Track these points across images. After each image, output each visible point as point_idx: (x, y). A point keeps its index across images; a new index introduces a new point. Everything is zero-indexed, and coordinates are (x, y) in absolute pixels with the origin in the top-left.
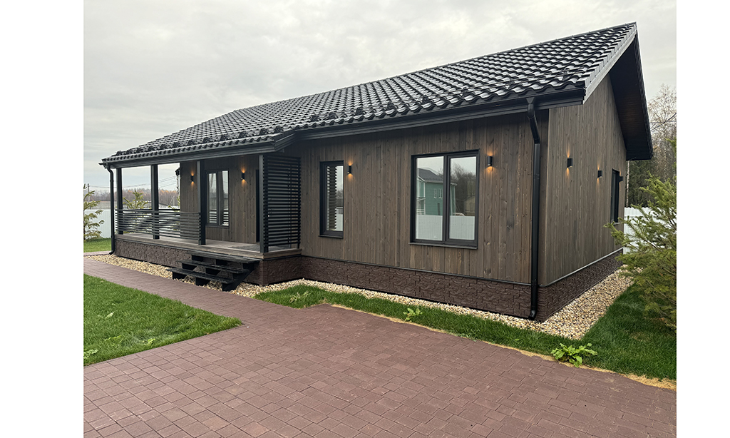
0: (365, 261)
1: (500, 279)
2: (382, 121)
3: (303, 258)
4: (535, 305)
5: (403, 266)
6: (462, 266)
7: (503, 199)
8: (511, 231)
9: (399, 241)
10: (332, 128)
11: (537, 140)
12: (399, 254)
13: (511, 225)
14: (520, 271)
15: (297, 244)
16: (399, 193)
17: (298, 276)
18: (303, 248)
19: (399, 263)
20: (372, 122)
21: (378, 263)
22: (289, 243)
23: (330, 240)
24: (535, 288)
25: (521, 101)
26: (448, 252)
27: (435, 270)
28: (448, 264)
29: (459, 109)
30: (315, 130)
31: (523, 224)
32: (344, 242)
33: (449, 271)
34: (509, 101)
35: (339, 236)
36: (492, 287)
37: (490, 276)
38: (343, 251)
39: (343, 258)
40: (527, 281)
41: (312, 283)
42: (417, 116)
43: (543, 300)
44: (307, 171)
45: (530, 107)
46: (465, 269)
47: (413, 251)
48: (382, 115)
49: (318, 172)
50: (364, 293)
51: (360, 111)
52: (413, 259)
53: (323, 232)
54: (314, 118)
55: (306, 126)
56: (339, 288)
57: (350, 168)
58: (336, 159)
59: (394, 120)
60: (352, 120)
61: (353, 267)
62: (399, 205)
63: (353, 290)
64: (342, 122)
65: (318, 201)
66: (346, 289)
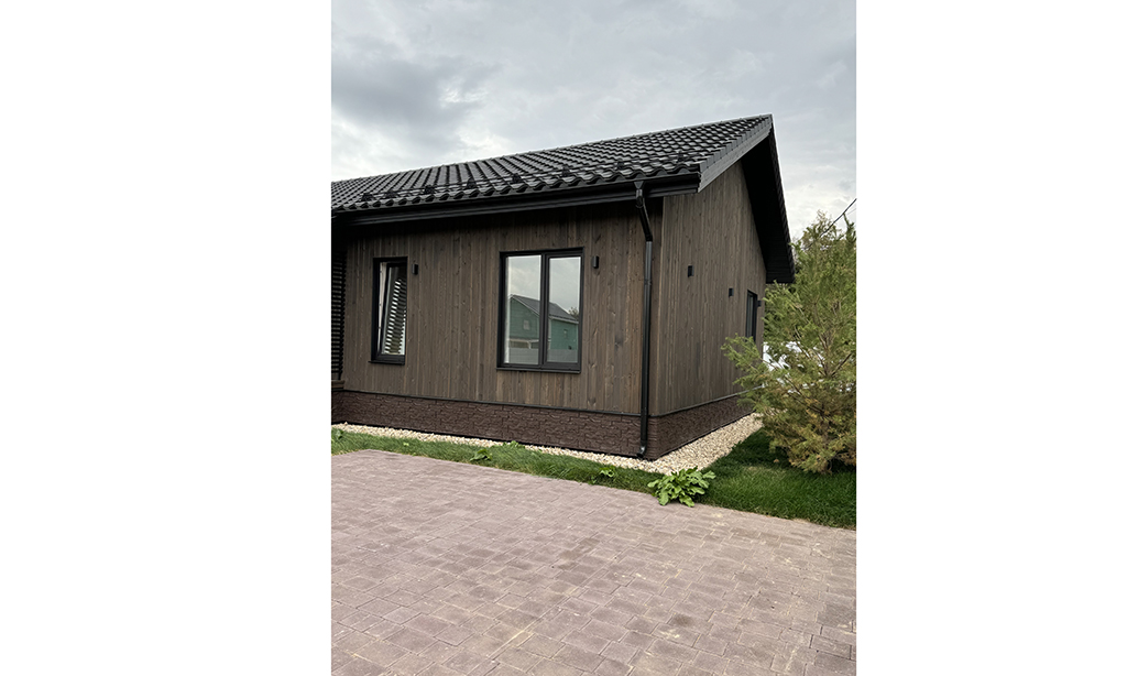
0: (436, 395)
1: (607, 410)
2: (459, 203)
3: (346, 394)
4: (645, 440)
5: (486, 399)
6: (562, 395)
7: (611, 310)
8: (620, 349)
9: (482, 365)
10: (390, 210)
11: (649, 238)
12: (481, 381)
13: (619, 342)
14: (629, 402)
15: (337, 374)
16: (484, 302)
18: (347, 380)
19: (481, 395)
20: (445, 205)
21: (453, 397)
23: (386, 367)
24: (645, 417)
25: (630, 188)
26: (546, 380)
27: (528, 402)
28: (545, 393)
29: (556, 193)
30: (366, 212)
31: (633, 340)
32: (406, 369)
33: (546, 403)
34: (613, 187)
35: (398, 362)
36: (597, 420)
37: (594, 407)
38: (403, 382)
39: (405, 392)
40: (636, 410)
41: (357, 429)
42: (505, 199)
43: (653, 433)
44: (355, 271)
45: (639, 193)
46: (565, 400)
47: (500, 378)
48: (460, 195)
49: (371, 272)
50: (433, 438)
51: (429, 190)
52: (500, 388)
53: (376, 357)
54: (367, 197)
55: (353, 207)
56: (397, 434)
57: (416, 267)
58: (397, 255)
59: (474, 202)
60: (418, 200)
61: (418, 404)
62: (483, 318)
63: (416, 435)
64: (404, 202)
65: (370, 313)
66: (409, 434)
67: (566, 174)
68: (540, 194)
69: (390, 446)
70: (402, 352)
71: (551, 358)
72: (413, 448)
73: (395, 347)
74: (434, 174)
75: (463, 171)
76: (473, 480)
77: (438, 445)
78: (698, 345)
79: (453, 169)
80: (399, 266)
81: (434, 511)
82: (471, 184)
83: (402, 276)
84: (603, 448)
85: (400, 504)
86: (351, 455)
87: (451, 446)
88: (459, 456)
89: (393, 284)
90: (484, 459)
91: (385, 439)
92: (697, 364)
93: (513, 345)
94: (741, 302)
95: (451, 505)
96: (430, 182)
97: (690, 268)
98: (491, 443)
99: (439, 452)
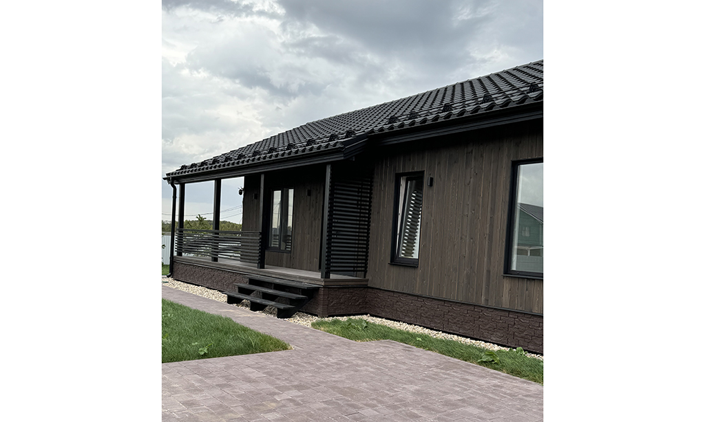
0: (444, 296)
2: (476, 117)
3: (370, 290)
5: (492, 304)
9: (489, 271)
10: (413, 130)
12: (488, 285)
15: (363, 273)
16: (493, 211)
17: (363, 311)
18: (370, 279)
19: (487, 300)
20: (462, 120)
21: (460, 300)
22: (354, 270)
23: (402, 269)
30: (392, 133)
32: (419, 271)
35: (413, 265)
38: (415, 283)
39: (417, 292)
41: (378, 321)
42: (521, 108)
44: (380, 185)
47: (507, 285)
48: (476, 110)
49: (393, 185)
50: (441, 335)
51: (447, 108)
53: (395, 260)
54: (392, 120)
55: (381, 129)
56: (411, 329)
57: (432, 179)
58: (416, 170)
59: (491, 115)
60: (436, 118)
61: (428, 303)
62: (492, 226)
63: (427, 331)
64: (425, 121)
65: (391, 221)
66: (419, 330)
69: (407, 338)
70: (415, 256)
72: (426, 343)
73: (409, 250)
74: (449, 93)
75: (477, 86)
76: (482, 381)
77: (447, 343)
79: (467, 87)
80: (417, 180)
81: (448, 403)
82: (487, 98)
83: (419, 188)
85: (418, 393)
86: (374, 343)
87: (461, 346)
88: (467, 355)
89: (411, 196)
90: (491, 362)
91: (400, 332)
93: (520, 252)
95: (463, 401)
96: (447, 100)
98: (496, 348)
99: (448, 350)
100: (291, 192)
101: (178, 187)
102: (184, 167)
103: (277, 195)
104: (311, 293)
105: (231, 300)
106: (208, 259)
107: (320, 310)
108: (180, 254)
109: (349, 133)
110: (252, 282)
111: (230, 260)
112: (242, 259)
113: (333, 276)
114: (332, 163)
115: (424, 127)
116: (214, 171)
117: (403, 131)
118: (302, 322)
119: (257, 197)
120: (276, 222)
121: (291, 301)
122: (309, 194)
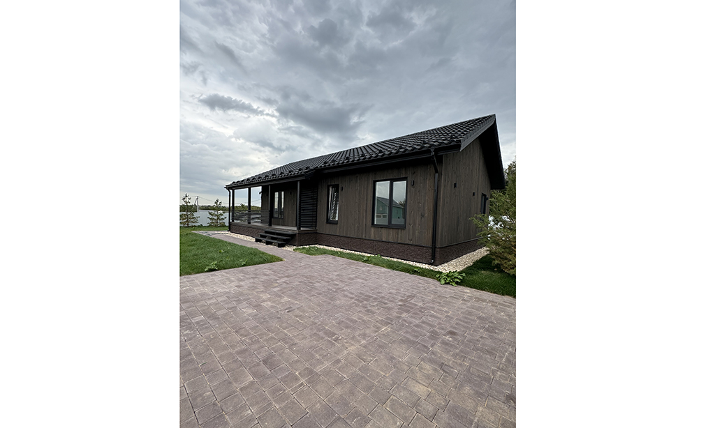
0: (349, 236)
1: (417, 244)
2: (359, 163)
3: (318, 234)
4: (433, 257)
5: (367, 238)
6: (398, 237)
7: (419, 203)
8: (423, 219)
9: (366, 225)
10: (334, 167)
11: (437, 172)
12: (366, 230)
13: (423, 216)
14: (426, 240)
15: (315, 227)
16: (367, 200)
17: (315, 243)
18: (318, 229)
19: (365, 236)
20: (353, 164)
21: (355, 236)
22: (311, 226)
23: (331, 225)
24: (434, 248)
25: (428, 151)
26: (391, 231)
27: (383, 240)
28: (390, 237)
29: (397, 156)
30: (325, 168)
31: (429, 215)
32: (338, 225)
33: (391, 241)
34: (421, 152)
35: (336, 223)
36: (412, 248)
37: (411, 243)
38: (336, 230)
39: (338, 234)
40: (430, 244)
41: (321, 247)
42: (376, 160)
43: (437, 256)
44: (321, 190)
45: (433, 153)
46: (399, 239)
47: (373, 230)
48: (358, 160)
49: (327, 191)
50: (348, 251)
51: (348, 158)
52: (373, 234)
53: (328, 221)
54: (325, 163)
55: (321, 166)
56: (335, 249)
57: (342, 187)
58: (336, 184)
59: (364, 162)
60: (343, 162)
61: (342, 239)
62: (366, 206)
63: (342, 250)
64: (339, 163)
65: (326, 206)
66: (339, 250)
67: (401, 148)
68: (390, 157)
69: (333, 253)
70: (337, 219)
71: (393, 222)
72: (341, 255)
73: (334, 217)
74: (348, 152)
75: (359, 150)
76: (364, 269)
77: (350, 254)
78: (458, 218)
79: (355, 150)
80: (336, 188)
81: (350, 279)
82: (363, 155)
83: (337, 191)
84: (415, 259)
85: (338, 275)
86: (320, 256)
87: (355, 255)
88: (358, 259)
90: (367, 261)
91: (332, 251)
92: (458, 226)
93: (377, 216)
94: (479, 198)
95: (356, 277)
96: (347, 156)
97: (455, 184)
98: (369, 255)
99: (350, 257)
100: (283, 193)
101: (231, 191)
102: (234, 182)
103: (277, 194)
104: (293, 236)
105: (257, 240)
106: (246, 223)
107: (296, 243)
108: (233, 221)
109: (307, 168)
110: (266, 232)
111: (256, 223)
112: (261, 223)
113: (302, 229)
114: (301, 181)
115: (338, 166)
116: (248, 184)
117: (330, 168)
118: (289, 249)
119: (268, 195)
120: (276, 207)
121: (284, 240)
122: (291, 194)
